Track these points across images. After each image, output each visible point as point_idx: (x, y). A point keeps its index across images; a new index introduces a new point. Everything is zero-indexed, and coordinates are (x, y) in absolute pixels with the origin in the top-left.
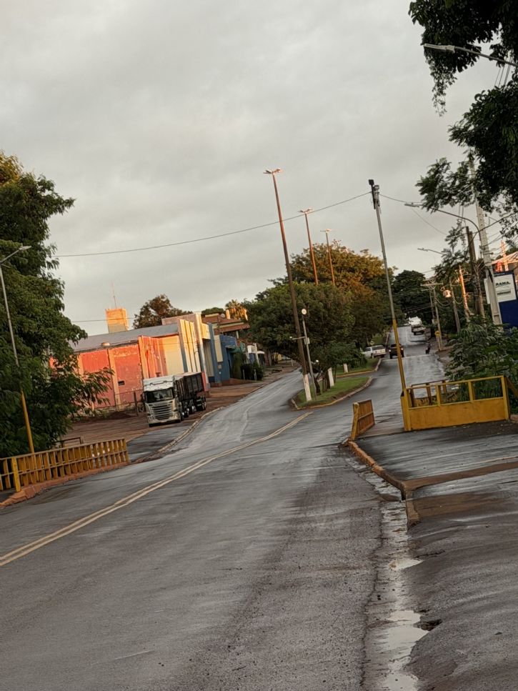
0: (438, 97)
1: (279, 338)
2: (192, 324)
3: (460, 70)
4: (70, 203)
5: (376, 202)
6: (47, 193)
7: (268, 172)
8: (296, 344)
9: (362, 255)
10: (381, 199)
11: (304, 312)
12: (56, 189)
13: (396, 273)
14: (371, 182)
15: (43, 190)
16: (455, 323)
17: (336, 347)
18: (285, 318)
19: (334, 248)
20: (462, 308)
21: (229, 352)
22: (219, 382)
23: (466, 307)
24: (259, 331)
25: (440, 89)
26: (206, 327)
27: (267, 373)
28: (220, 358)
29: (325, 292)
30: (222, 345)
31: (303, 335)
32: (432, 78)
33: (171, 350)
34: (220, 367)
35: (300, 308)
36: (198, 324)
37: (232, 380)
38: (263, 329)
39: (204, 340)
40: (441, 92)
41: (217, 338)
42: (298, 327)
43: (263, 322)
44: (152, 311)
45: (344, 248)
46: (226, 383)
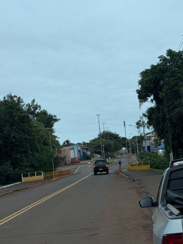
0: (140, 107)
1: (97, 150)
2: (76, 147)
3: (144, 102)
4: (60, 120)
5: (125, 125)
6: (55, 118)
7: (97, 115)
8: (101, 152)
9: (114, 133)
10: (125, 124)
11: (103, 145)
12: (57, 117)
13: (122, 137)
14: (124, 121)
15: (54, 117)
16: (134, 149)
17: (109, 153)
18: (99, 147)
19: (108, 131)
20: (136, 146)
21: (84, 153)
22: (81, 160)
23: (137, 146)
24: (93, 149)
25: (140, 105)
26: (79, 147)
27: (92, 158)
28: (82, 154)
29: (108, 141)
30: (83, 151)
31: (103, 150)
32: (139, 103)
33: (72, 152)
34: (82, 156)
35: (102, 145)
36: (78, 146)
37: (84, 159)
38: (94, 148)
39: (79, 150)
40: (140, 106)
41: (81, 150)
42: (102, 149)
43: (94, 147)
44: (66, 143)
45: (111, 132)
46: (83, 160)
